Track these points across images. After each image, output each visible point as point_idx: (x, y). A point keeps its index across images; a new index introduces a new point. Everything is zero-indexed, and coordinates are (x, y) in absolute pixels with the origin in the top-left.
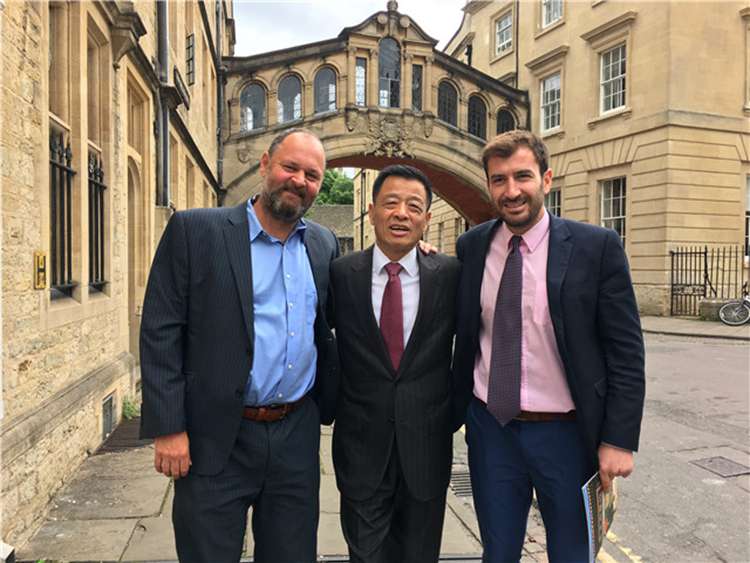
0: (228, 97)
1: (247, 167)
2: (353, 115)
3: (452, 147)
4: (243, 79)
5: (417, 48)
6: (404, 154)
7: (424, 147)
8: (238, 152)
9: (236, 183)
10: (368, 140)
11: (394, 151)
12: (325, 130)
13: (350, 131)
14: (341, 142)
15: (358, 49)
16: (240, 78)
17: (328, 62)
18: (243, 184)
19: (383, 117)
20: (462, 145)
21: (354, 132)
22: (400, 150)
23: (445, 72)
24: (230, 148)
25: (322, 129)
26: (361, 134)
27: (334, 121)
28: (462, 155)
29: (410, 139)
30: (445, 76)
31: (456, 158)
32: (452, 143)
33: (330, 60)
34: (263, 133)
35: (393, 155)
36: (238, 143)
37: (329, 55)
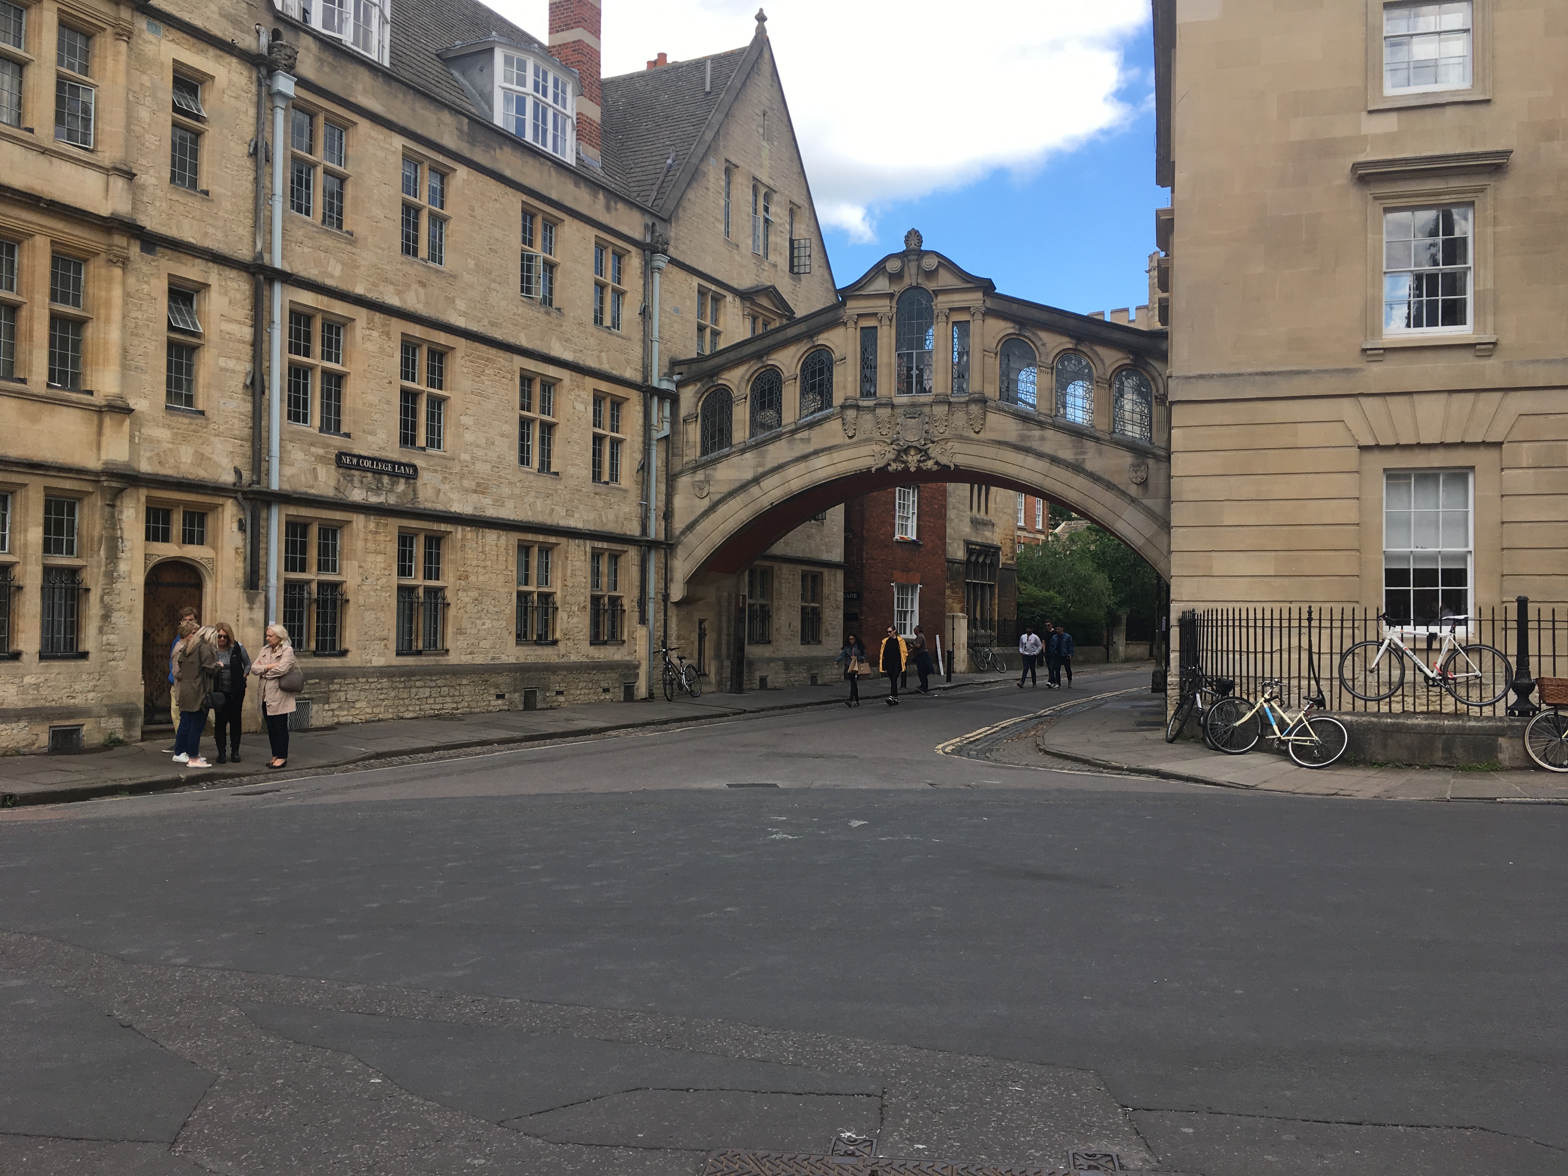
0: (683, 412)
1: (706, 503)
2: (851, 414)
3: (1022, 444)
4: (703, 386)
5: (957, 297)
6: (937, 463)
7: (973, 449)
8: (693, 484)
9: (691, 527)
10: (877, 448)
11: (919, 461)
12: (813, 441)
13: (850, 437)
14: (836, 456)
15: (860, 316)
16: (699, 385)
17: (820, 342)
18: (699, 528)
19: (901, 411)
20: (1042, 439)
21: (855, 439)
22: (930, 458)
23: (1010, 325)
24: (684, 481)
25: (808, 440)
26: (868, 440)
27: (827, 426)
28: (1040, 455)
29: (947, 440)
30: (1012, 331)
31: (1030, 461)
32: (1023, 438)
33: (822, 339)
34: (727, 456)
35: (919, 468)
36: (695, 472)
37: (819, 333)
